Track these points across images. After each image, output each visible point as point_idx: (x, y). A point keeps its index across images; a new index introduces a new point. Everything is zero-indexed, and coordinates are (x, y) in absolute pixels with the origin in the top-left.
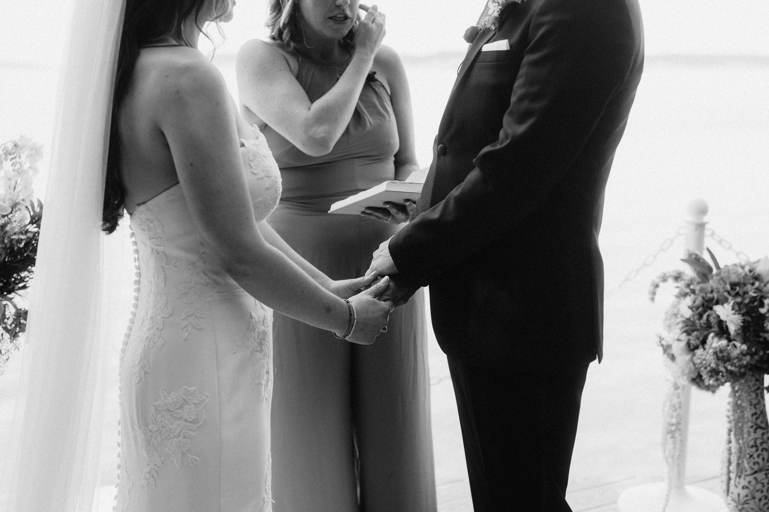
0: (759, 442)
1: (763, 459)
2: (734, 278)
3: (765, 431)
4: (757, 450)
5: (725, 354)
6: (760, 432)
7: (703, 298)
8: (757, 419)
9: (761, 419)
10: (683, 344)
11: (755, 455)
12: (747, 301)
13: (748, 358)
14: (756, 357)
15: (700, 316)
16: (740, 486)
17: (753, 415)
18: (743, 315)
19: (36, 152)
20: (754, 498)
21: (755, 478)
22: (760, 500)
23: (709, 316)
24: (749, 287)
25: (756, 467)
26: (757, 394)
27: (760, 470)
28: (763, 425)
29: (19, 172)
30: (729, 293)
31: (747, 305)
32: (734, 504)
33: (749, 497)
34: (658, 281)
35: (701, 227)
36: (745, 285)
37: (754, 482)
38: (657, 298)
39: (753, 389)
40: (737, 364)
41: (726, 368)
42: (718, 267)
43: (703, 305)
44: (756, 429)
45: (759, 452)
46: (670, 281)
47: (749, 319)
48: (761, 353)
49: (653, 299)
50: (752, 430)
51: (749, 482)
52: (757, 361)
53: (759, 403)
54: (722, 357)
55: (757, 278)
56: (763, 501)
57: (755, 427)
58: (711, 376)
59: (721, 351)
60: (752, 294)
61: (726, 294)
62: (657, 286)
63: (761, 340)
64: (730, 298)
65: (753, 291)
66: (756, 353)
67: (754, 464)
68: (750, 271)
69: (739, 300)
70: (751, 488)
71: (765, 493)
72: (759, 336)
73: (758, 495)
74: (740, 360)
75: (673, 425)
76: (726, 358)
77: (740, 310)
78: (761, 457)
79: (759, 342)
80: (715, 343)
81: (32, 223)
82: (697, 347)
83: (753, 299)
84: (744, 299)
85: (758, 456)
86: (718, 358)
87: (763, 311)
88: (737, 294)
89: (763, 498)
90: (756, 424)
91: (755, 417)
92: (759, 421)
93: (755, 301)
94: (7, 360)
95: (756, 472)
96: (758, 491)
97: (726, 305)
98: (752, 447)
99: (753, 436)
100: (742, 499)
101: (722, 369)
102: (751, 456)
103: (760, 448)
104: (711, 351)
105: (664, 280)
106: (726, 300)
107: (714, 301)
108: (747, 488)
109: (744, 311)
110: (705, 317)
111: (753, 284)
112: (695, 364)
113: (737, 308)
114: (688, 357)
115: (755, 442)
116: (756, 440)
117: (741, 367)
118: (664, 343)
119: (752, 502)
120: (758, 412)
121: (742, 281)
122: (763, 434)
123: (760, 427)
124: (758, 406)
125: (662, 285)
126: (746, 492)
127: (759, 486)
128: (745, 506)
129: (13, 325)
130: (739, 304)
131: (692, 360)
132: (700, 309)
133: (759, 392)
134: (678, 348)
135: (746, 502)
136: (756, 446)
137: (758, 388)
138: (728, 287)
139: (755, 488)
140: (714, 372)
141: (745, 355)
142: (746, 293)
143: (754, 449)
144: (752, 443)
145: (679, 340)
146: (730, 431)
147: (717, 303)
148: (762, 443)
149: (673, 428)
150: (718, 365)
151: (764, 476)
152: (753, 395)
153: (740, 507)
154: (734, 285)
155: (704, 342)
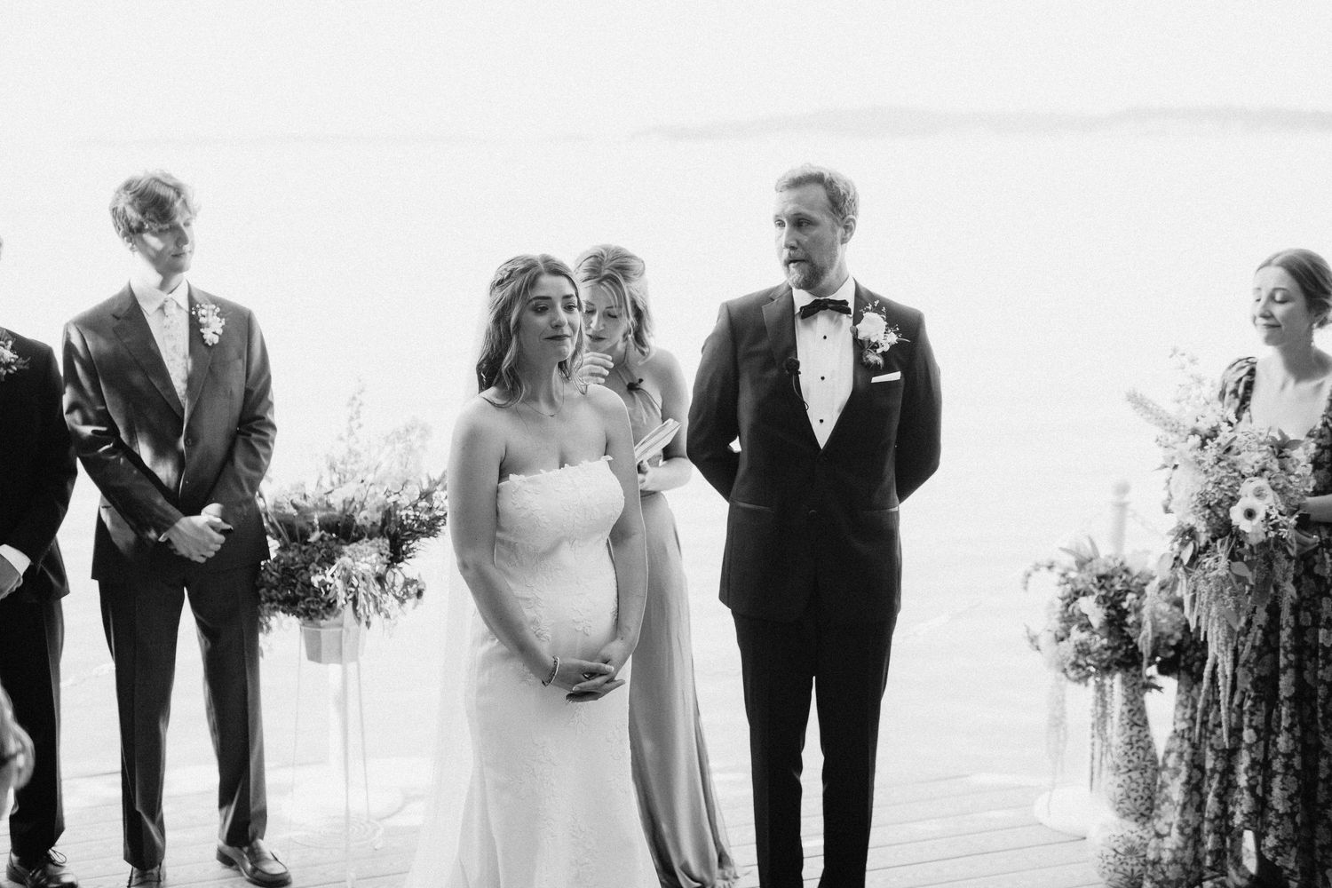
0: (1134, 739)
1: (1138, 758)
2: (1102, 571)
3: (1142, 729)
4: (1132, 748)
5: (1085, 647)
6: (1136, 729)
7: (1072, 589)
8: (1134, 715)
9: (1138, 716)
10: (1051, 635)
11: (1130, 753)
12: (1112, 594)
13: (1109, 653)
14: (1121, 652)
15: (1068, 605)
16: (1116, 785)
17: (1130, 711)
18: (1108, 608)
19: (426, 432)
20: (1129, 797)
21: (1130, 777)
22: (1136, 800)
23: (1074, 607)
24: (1116, 580)
25: (1131, 766)
26: (1134, 691)
27: (1136, 769)
28: (1140, 723)
29: (410, 450)
30: (1094, 585)
31: (1111, 599)
32: (1111, 804)
33: (1124, 797)
34: (1030, 569)
35: (1122, 507)
36: (1112, 577)
37: (1128, 781)
38: (1031, 586)
39: (1131, 684)
40: (1097, 658)
41: (1086, 661)
42: (1097, 556)
43: (1070, 597)
44: (1132, 726)
45: (1134, 750)
46: (1044, 570)
47: (1113, 612)
48: (1124, 648)
49: (1025, 588)
50: (1128, 727)
51: (1124, 781)
52: (1122, 656)
53: (1136, 699)
54: (1083, 650)
55: (1127, 571)
56: (1139, 802)
57: (1131, 724)
58: (1073, 669)
59: (1082, 644)
60: (1118, 587)
61: (1091, 587)
62: (1029, 575)
63: (1125, 634)
64: (1095, 590)
65: (1120, 584)
66: (1119, 647)
67: (1129, 761)
68: (1122, 564)
69: (1103, 592)
70: (1126, 786)
71: (1141, 793)
72: (1124, 631)
73: (1133, 795)
74: (1100, 654)
75: (1056, 718)
76: (1087, 652)
77: (1105, 602)
78: (1136, 755)
79: (1123, 637)
80: (1077, 635)
81: (421, 498)
82: (1062, 639)
83: (1118, 593)
84: (1109, 592)
85: (1133, 754)
86: (1079, 652)
87: (1125, 605)
88: (1102, 587)
89: (1139, 798)
90: (1132, 721)
91: (1132, 713)
92: (1135, 719)
93: (1119, 595)
94: (395, 625)
95: (1130, 771)
96: (1133, 790)
97: (1090, 597)
98: (1127, 744)
99: (1129, 733)
100: (1119, 798)
101: (1081, 662)
102: (1126, 753)
103: (1136, 746)
104: (1073, 643)
105: (1037, 568)
106: (1093, 593)
107: (1081, 593)
108: (1122, 786)
109: (1108, 604)
110: (1070, 609)
111: (1121, 577)
112: (1060, 656)
113: (1102, 601)
114: (1054, 648)
115: (1131, 740)
116: (1131, 737)
117: (1102, 661)
118: (1031, 634)
119: (1127, 802)
120: (1135, 709)
121: (1110, 573)
122: (1140, 732)
123: (1137, 725)
124: (1134, 703)
125: (1035, 574)
126: (1121, 790)
127: (1134, 786)
128: (1121, 805)
129: (402, 593)
130: (1104, 597)
131: (1057, 652)
132: (1068, 600)
133: (1135, 687)
134: (1046, 640)
135: (1121, 802)
136: (1132, 744)
137: (1135, 684)
138: (1095, 581)
139: (1129, 788)
140: (1076, 665)
141: (1106, 649)
142: (1112, 586)
143: (1129, 747)
144: (1127, 740)
145: (1049, 631)
146: (1093, 725)
147: (1084, 594)
148: (1137, 741)
149: (1058, 722)
150: (1077, 658)
151: (1139, 776)
152: (1130, 690)
153: (1117, 806)
154: (1100, 578)
155: (1069, 635)
